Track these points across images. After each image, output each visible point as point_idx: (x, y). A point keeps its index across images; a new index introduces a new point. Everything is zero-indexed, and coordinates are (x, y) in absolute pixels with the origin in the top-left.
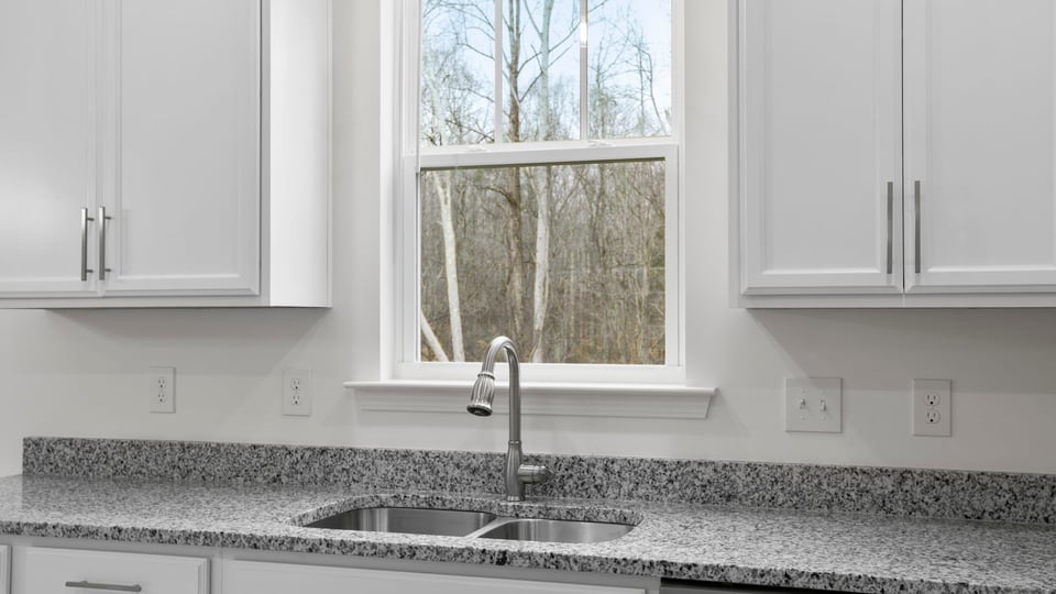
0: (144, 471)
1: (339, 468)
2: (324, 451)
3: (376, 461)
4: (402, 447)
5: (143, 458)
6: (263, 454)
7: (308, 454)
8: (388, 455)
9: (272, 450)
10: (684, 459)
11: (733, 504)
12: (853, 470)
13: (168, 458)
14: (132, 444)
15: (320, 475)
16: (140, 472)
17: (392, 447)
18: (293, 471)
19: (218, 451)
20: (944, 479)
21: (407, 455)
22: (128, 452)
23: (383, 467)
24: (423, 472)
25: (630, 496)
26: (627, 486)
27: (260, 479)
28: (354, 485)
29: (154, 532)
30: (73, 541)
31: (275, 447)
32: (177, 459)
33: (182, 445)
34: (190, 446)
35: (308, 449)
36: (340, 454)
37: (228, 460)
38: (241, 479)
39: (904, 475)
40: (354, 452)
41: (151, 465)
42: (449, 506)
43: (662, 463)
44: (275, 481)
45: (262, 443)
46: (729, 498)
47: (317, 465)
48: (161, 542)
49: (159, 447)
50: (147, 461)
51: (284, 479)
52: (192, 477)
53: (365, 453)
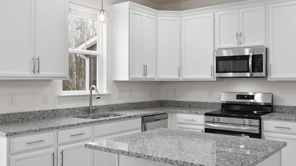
0: (11, 120)
1: (57, 113)
2: (54, 110)
3: (64, 111)
4: (69, 107)
5: (11, 118)
6: (41, 112)
7: (51, 111)
8: (66, 109)
9: (43, 111)
10: (108, 104)
11: (114, 110)
12: (125, 104)
13: (18, 117)
14: (8, 114)
15: (53, 115)
16: (10, 121)
17: (67, 108)
18: (48, 115)
19: (31, 113)
20: (133, 104)
21: (70, 109)
22: (7, 117)
23: (65, 112)
24: (72, 112)
25: (102, 111)
26: (101, 110)
27: (41, 118)
28: (60, 116)
29: (84, 123)
30: (70, 128)
31: (44, 111)
32: (20, 116)
33: (22, 113)
34: (24, 113)
35: (51, 110)
36: (57, 110)
37: (33, 115)
38: (36, 119)
39: (129, 104)
40: (60, 109)
41: (13, 119)
42: (81, 117)
43: (106, 105)
44: (44, 118)
45: (41, 110)
46: (113, 110)
47: (53, 113)
48: (86, 124)
49: (15, 114)
50: (12, 118)
51: (46, 117)
52: (24, 120)
53: (62, 109)
